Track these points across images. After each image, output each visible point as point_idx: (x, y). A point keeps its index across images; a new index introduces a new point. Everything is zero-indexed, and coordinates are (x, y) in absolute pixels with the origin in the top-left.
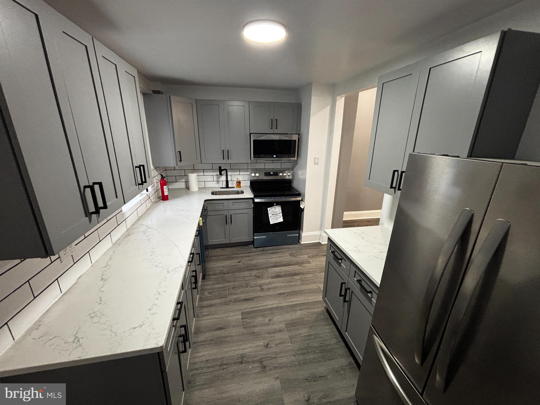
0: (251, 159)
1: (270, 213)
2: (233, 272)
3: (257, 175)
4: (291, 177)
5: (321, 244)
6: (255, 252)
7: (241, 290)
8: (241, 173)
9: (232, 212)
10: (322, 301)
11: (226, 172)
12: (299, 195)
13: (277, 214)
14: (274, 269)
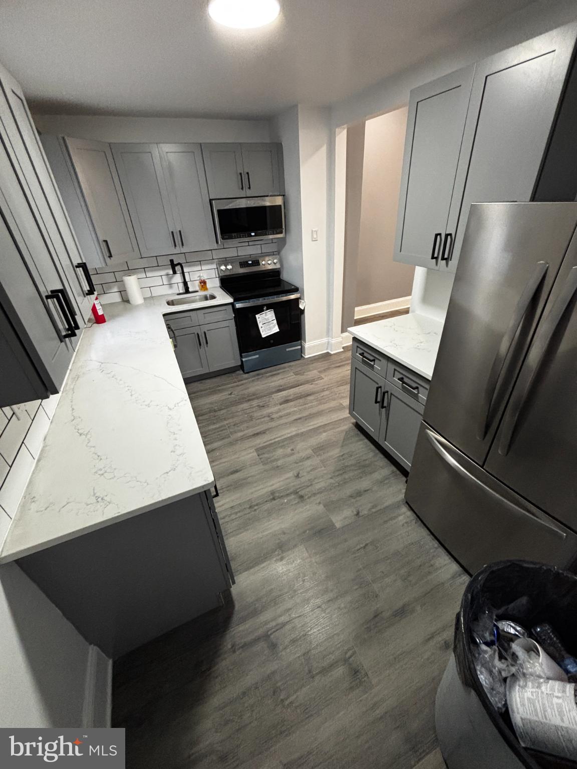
0: (217, 242)
1: (260, 322)
2: (227, 407)
3: (229, 267)
4: (278, 266)
5: (330, 354)
6: (246, 379)
7: (245, 425)
8: (204, 267)
9: (205, 328)
10: (348, 417)
11: (180, 268)
12: (296, 290)
13: (269, 322)
14: (280, 393)
